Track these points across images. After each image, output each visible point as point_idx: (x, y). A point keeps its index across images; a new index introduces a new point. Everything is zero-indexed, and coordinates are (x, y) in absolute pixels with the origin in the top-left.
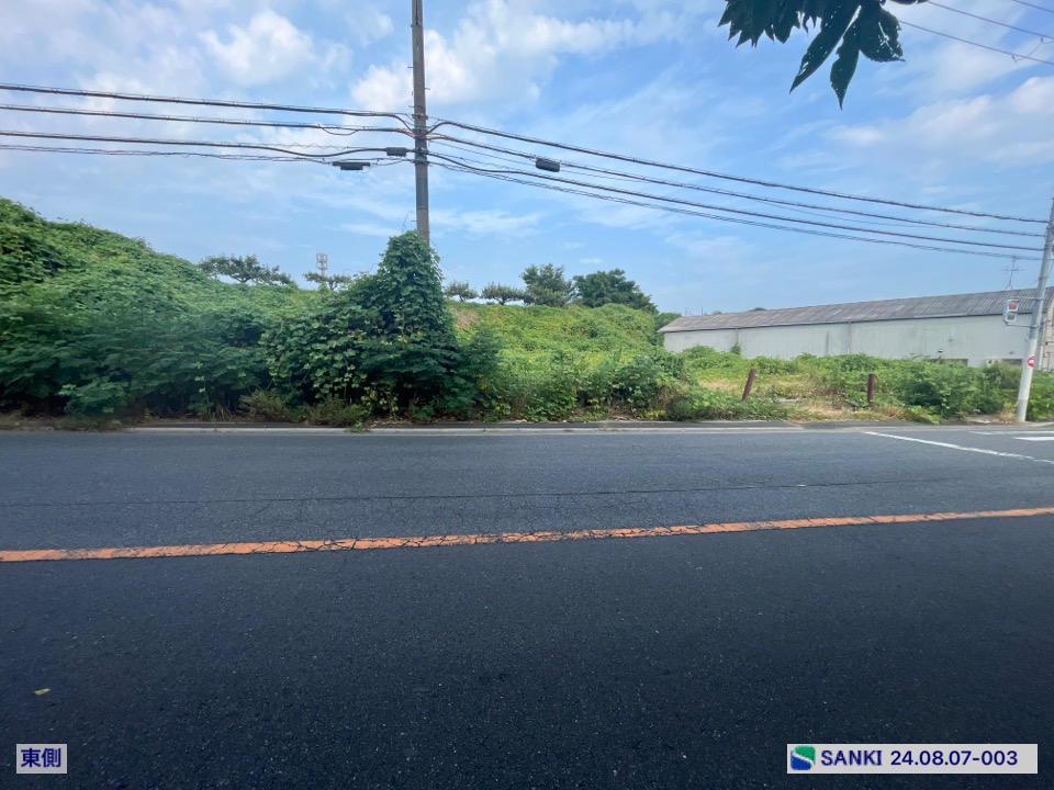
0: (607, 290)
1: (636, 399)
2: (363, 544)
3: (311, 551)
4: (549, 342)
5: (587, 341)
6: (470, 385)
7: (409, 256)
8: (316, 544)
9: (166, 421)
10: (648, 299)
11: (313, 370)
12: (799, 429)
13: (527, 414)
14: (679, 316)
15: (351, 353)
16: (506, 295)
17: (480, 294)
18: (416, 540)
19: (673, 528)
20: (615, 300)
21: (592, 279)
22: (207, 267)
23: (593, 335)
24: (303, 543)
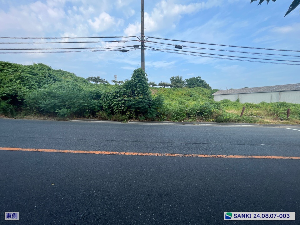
0: (196, 83)
1: (205, 115)
2: (127, 154)
3: (114, 154)
4: (177, 98)
5: (189, 98)
6: (155, 111)
7: (139, 75)
8: (115, 153)
9: (79, 119)
10: (209, 85)
11: (114, 106)
12: (261, 126)
13: (171, 119)
14: (219, 90)
15: (123, 101)
16: (165, 85)
17: (158, 85)
18: (141, 153)
19: (218, 156)
20: (198, 86)
21: (191, 79)
22: (88, 80)
23: (191, 96)
24: (112, 152)
